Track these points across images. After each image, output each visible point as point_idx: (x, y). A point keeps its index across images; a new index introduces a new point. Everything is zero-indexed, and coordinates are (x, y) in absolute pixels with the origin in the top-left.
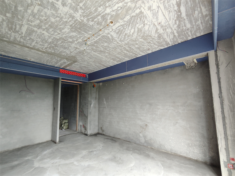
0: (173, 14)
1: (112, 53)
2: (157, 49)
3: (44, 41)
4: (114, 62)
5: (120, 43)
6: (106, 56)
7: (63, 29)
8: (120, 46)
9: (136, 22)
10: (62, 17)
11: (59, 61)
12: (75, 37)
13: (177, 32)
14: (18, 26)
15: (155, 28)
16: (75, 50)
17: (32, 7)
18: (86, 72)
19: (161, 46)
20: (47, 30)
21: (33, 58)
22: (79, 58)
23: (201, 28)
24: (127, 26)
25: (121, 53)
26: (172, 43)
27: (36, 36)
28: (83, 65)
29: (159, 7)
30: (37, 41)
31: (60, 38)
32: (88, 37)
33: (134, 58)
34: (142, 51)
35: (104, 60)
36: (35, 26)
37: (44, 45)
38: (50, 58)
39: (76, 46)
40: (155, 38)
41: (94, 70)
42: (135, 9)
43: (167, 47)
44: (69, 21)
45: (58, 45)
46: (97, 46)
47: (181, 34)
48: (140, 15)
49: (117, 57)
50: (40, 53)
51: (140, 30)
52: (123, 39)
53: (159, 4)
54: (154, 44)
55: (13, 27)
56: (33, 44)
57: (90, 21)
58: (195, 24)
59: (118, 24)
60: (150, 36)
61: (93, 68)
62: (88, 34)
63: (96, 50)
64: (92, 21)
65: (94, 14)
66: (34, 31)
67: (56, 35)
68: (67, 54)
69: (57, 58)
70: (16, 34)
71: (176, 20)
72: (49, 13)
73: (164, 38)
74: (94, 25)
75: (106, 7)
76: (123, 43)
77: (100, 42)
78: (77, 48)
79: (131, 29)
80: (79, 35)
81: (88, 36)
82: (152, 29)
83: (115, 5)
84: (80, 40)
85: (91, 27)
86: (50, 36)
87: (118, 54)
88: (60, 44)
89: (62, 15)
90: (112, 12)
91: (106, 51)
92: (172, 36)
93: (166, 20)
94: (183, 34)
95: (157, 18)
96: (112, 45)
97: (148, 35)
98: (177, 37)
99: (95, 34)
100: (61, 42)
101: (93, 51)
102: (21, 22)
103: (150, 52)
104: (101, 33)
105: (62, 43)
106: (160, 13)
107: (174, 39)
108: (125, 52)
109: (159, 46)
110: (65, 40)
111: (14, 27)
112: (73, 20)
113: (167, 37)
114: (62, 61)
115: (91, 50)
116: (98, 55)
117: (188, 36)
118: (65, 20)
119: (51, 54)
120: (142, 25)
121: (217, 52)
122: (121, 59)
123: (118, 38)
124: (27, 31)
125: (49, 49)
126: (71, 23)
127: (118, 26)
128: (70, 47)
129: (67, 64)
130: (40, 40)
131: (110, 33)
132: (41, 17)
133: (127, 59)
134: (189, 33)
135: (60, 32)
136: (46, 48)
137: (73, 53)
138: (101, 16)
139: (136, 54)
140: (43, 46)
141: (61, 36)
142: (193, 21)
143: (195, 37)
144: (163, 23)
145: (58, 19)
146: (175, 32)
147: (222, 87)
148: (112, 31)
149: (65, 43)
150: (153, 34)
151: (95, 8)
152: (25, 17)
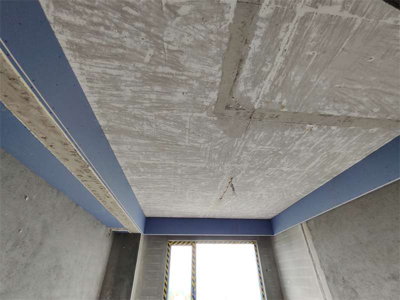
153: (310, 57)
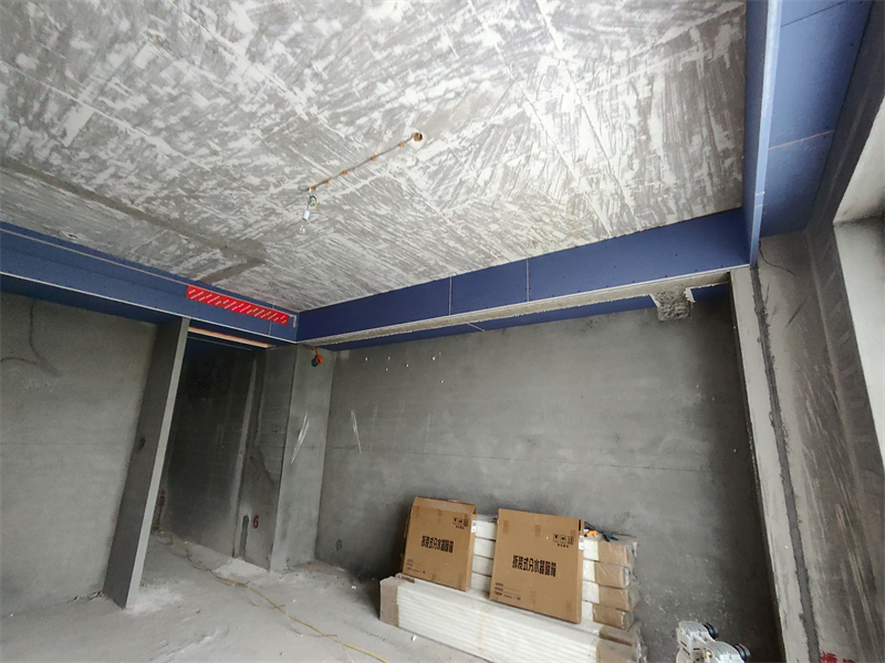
0: (625, 139)
1: (403, 242)
2: (564, 246)
3: (149, 171)
4: (405, 275)
5: (438, 209)
6: (380, 253)
7: (235, 137)
8: (435, 220)
9: (502, 146)
10: (240, 98)
11: (191, 253)
12: (272, 171)
13: (635, 196)
14: (53, 108)
15: (564, 173)
16: (266, 218)
17: (132, 46)
18: (293, 307)
19: (577, 236)
20: (171, 134)
21: (85, 231)
22: (275, 251)
23: (709, 192)
24: (471, 157)
25: (434, 245)
26: (615, 228)
27: (120, 151)
28: (285, 278)
29: (580, 108)
30: (118, 167)
31: (216, 170)
32: (325, 177)
33: (481, 267)
34: (511, 247)
35: (368, 265)
36: (124, 115)
37: (144, 189)
38: (157, 240)
39: (269, 205)
40: (561, 207)
41: (324, 299)
42: (503, 105)
43: (596, 240)
44: (264, 115)
45: (202, 194)
46: (351, 211)
47: (646, 202)
48: (517, 123)
49: (418, 259)
50: (120, 215)
51: (510, 175)
52: (448, 197)
53: (584, 99)
54: (555, 225)
55: (32, 107)
56: (101, 178)
57: (341, 122)
58: (692, 176)
59: (438, 146)
60: (545, 199)
61: (321, 291)
62: (325, 167)
63: (346, 227)
64: (350, 123)
65: (358, 100)
66: (112, 132)
67: (201, 156)
68: (230, 228)
69: (185, 242)
70: (38, 135)
71: (631, 157)
72: (190, 74)
73: (591, 210)
74: (352, 138)
75: (407, 85)
76: (449, 212)
77: (365, 199)
78: (273, 212)
79: (482, 168)
80: (289, 166)
81: (323, 175)
82: (553, 174)
83: (438, 82)
84: (291, 185)
85: (342, 146)
86: (179, 156)
87: (425, 248)
88: (212, 189)
89: (241, 89)
90: (425, 103)
91: (381, 232)
92: (615, 208)
93: (600, 150)
94: (652, 203)
95: (573, 141)
96: (407, 216)
97: (539, 193)
98: (632, 210)
99: (353, 169)
100: (214, 182)
101: (332, 230)
102: (73, 91)
103: (537, 252)
104: (372, 167)
105: (220, 189)
106: (584, 127)
107: (622, 215)
108: (452, 243)
109: (570, 235)
110: (235, 180)
111: (36, 107)
112: (281, 111)
113: (599, 206)
114: (205, 255)
115: (328, 224)
116: (350, 245)
117: (665, 211)
118: (247, 109)
119: (164, 224)
120: (522, 158)
121: (759, 270)
122: (431, 268)
123: (434, 193)
124: (88, 129)
125: (163, 204)
126: (269, 122)
127: (437, 151)
128: (246, 207)
129: (222, 267)
130: (132, 167)
131: (406, 171)
132: (155, 88)
133: (455, 270)
134: (672, 204)
135: (218, 149)
136: (149, 200)
137: (255, 227)
138: (382, 110)
139: (490, 257)
140: (136, 192)
141: (219, 164)
142: (685, 166)
143: (687, 217)
144: (589, 161)
145: (222, 101)
146: (627, 193)
147: (778, 390)
148: (416, 164)
149: (232, 189)
150: (555, 192)
151: (365, 84)
152: (91, 76)
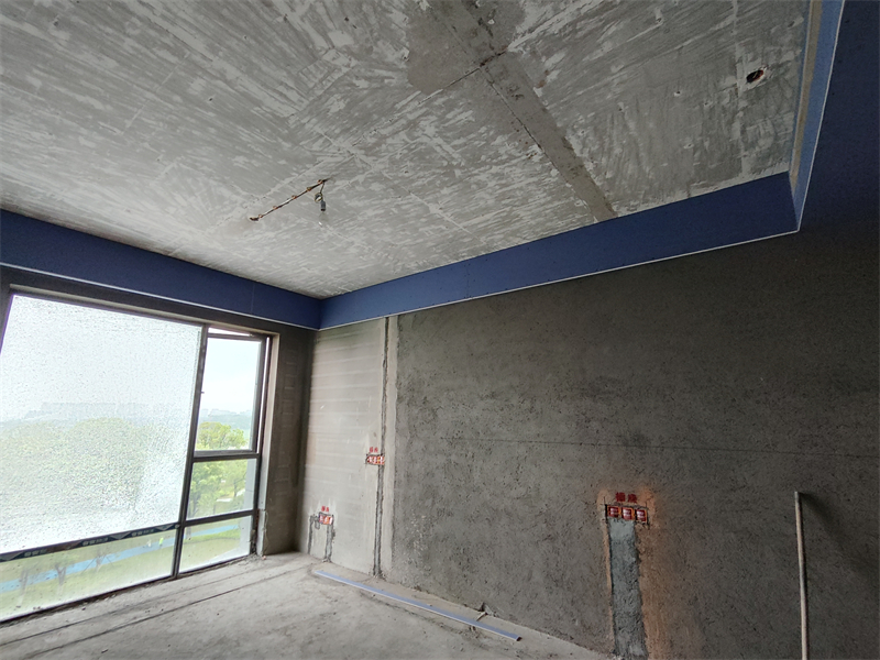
153: (651, 21)
